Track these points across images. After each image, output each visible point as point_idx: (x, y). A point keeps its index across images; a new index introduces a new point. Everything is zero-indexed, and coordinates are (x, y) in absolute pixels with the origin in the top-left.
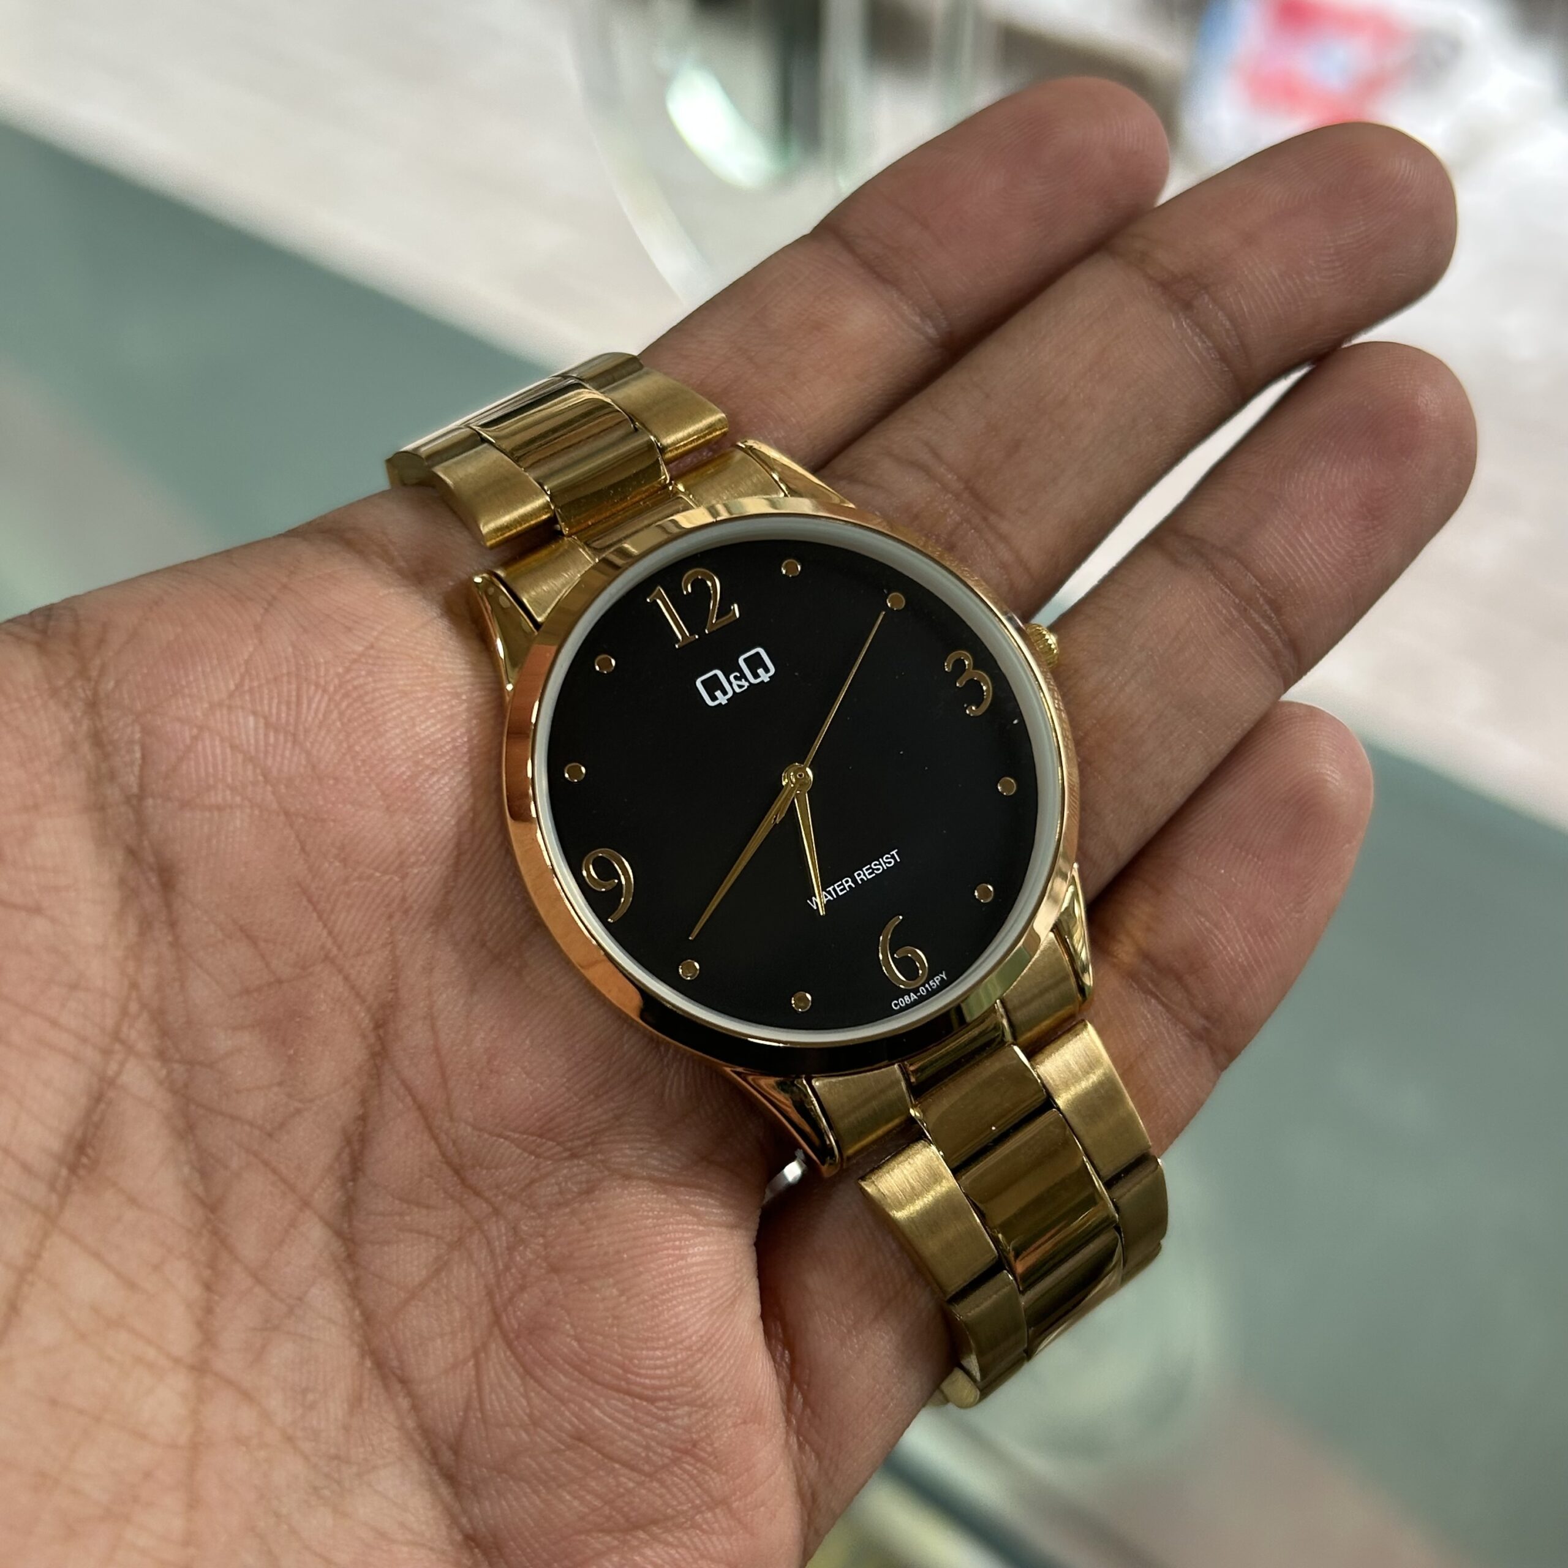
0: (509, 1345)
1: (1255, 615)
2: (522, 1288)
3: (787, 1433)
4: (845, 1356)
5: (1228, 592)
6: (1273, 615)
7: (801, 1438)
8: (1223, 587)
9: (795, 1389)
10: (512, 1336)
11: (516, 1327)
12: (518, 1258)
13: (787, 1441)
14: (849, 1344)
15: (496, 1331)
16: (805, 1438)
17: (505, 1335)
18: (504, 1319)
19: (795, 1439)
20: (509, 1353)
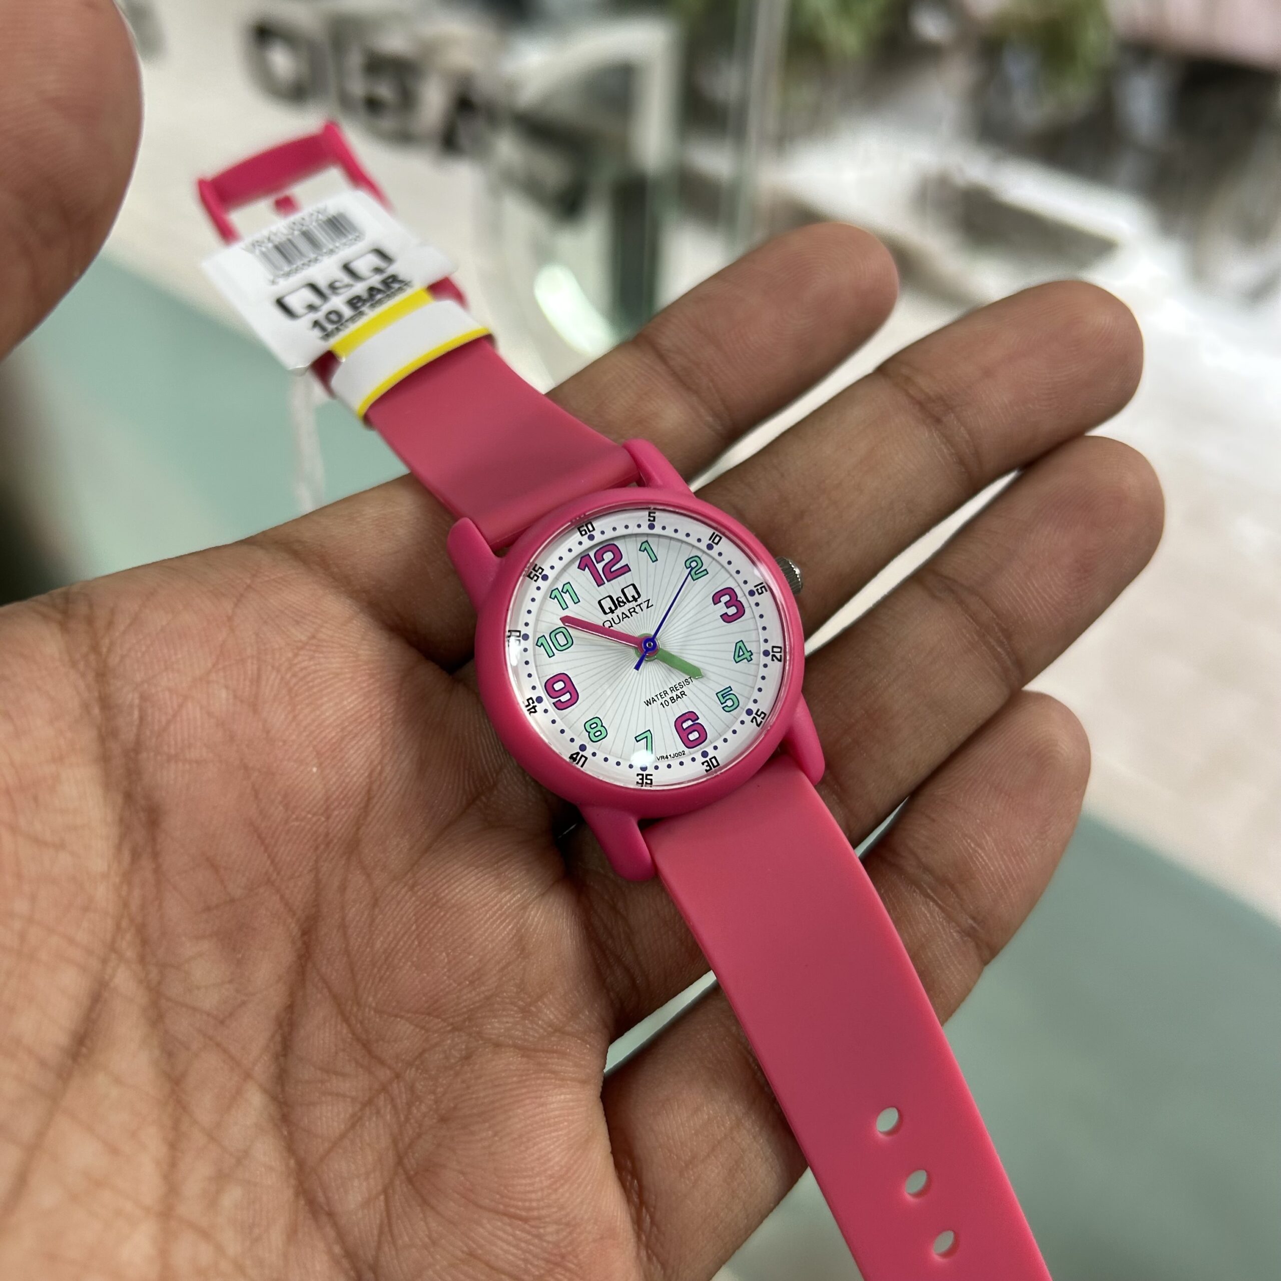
0: (410, 1180)
1: (991, 640)
2: (419, 1136)
3: (639, 1248)
4: (683, 1185)
5: (971, 621)
6: (1005, 640)
7: (650, 1252)
8: (968, 617)
9: (644, 1210)
10: (412, 1173)
11: (415, 1166)
12: (415, 1111)
13: (638, 1254)
14: (686, 1175)
15: (401, 1171)
16: (653, 1251)
17: (406, 1172)
18: (406, 1161)
19: (645, 1252)
20: (410, 1187)
